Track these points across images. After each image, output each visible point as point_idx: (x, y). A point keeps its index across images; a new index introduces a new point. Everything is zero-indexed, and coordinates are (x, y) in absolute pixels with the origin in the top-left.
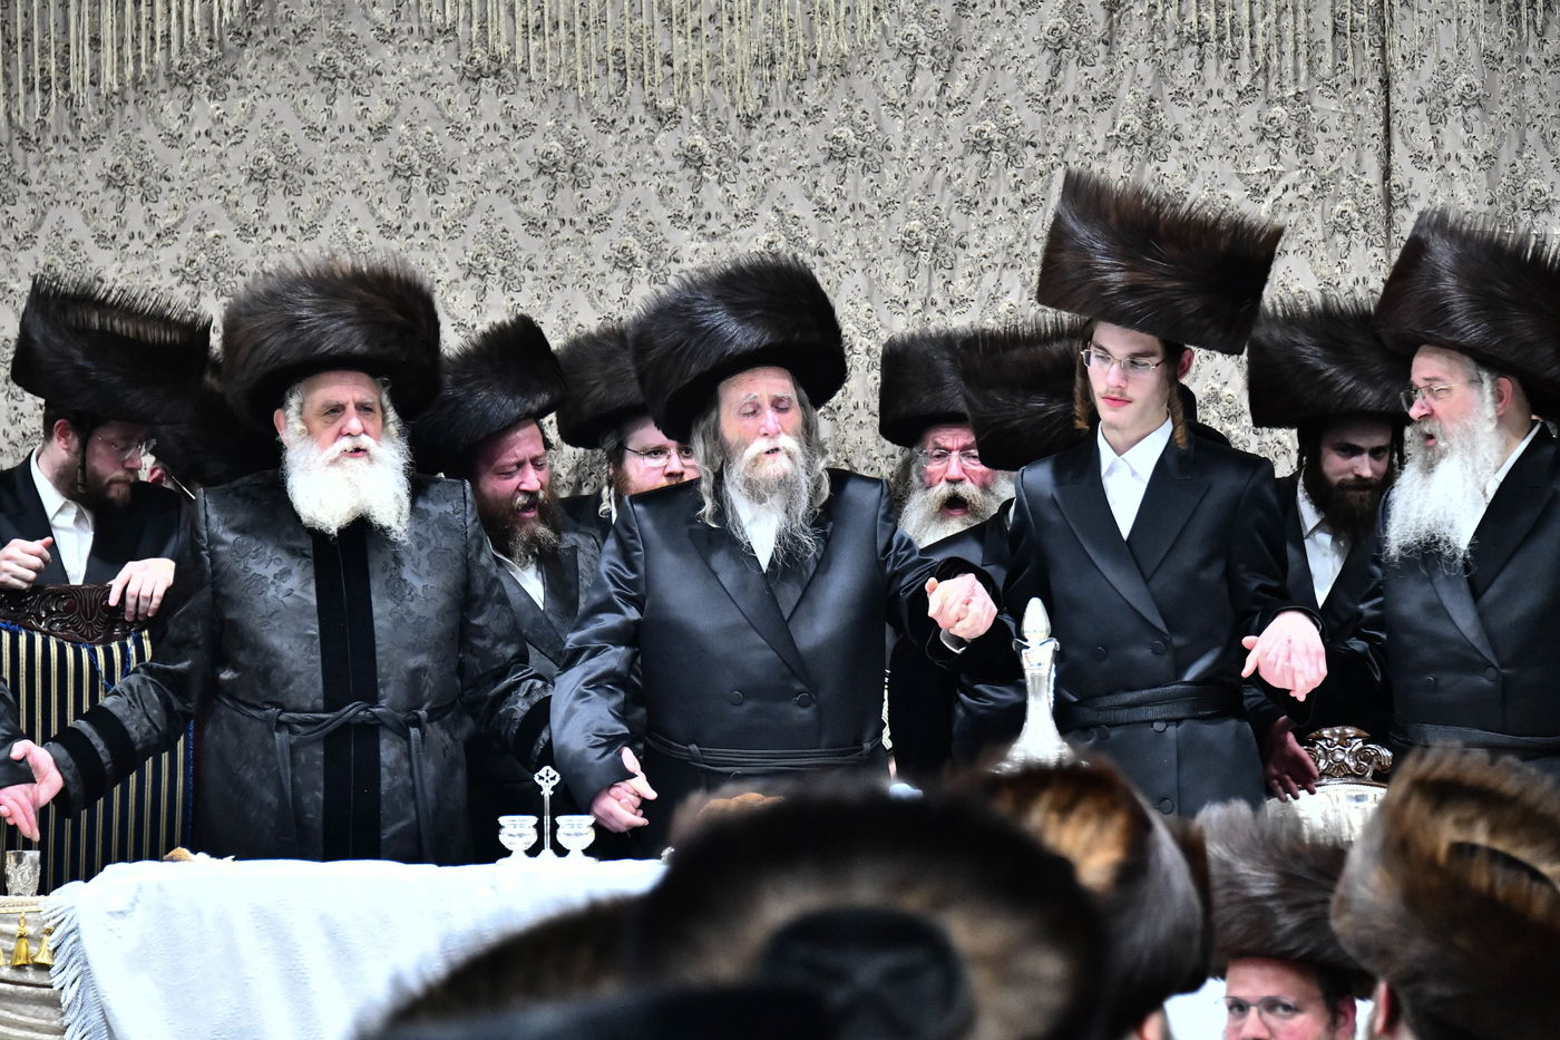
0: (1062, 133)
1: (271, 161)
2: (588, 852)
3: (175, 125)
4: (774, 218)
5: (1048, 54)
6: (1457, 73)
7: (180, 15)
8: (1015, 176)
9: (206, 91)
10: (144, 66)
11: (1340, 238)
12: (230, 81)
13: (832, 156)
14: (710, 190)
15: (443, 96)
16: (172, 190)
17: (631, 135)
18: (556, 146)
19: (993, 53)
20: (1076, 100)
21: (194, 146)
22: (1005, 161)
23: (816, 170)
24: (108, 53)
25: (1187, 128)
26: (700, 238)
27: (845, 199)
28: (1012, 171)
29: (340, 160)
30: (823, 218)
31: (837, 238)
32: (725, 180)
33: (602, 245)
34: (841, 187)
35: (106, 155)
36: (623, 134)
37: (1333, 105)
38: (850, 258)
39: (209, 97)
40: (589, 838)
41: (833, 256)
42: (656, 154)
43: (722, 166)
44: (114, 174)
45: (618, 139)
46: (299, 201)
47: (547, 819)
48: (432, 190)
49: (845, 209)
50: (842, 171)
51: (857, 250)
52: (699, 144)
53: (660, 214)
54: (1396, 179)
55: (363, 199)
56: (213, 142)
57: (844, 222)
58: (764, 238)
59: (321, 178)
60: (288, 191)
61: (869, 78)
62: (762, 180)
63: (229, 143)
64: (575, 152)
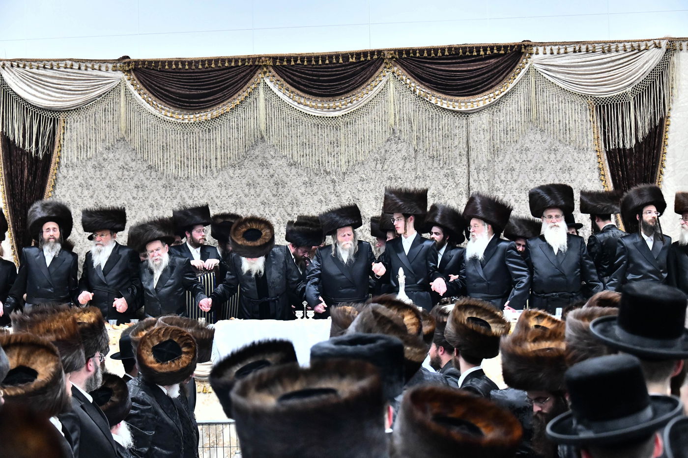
0: (406, 176)
1: (251, 182)
2: (313, 318)
3: (232, 175)
4: (349, 193)
5: (403, 160)
6: (482, 164)
7: (233, 153)
8: (397, 184)
10: (226, 164)
11: (460, 196)
12: (243, 166)
13: (360, 180)
14: (337, 187)
15: (284, 169)
16: (231, 187)
17: (321, 177)
18: (307, 179)
19: (392, 160)
20: (409, 169)
21: (236, 179)
22: (394, 181)
23: (357, 183)
24: (219, 161)
25: (431, 175)
26: (334, 196)
29: (264, 181)
30: (359, 192)
31: (362, 197)
32: (340, 185)
33: (316, 198)
34: (362, 186)
35: (219, 181)
37: (459, 170)
38: (364, 200)
39: (239, 169)
40: (313, 315)
41: (361, 200)
42: (326, 180)
43: (339, 182)
44: (220, 184)
45: (319, 177)
46: (257, 190)
47: (305, 311)
48: (282, 187)
49: (363, 191)
50: (363, 183)
51: (366, 199)
52: (335, 178)
53: (327, 192)
54: (470, 185)
55: (269, 190)
56: (239, 178)
57: (363, 193)
58: (347, 197)
59: (261, 185)
60: (254, 188)
61: (368, 165)
62: (347, 185)
63: (242, 178)
64: (310, 180)
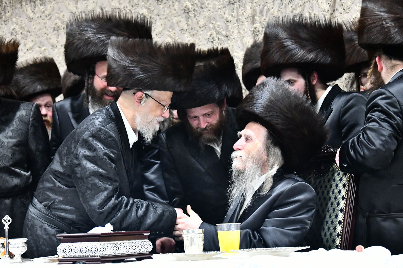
1: (60, 24)
3: (31, 15)
4: (212, 26)
8: (292, 7)
9: (39, 3)
13: (229, 4)
14: (192, 20)
16: (31, 35)
17: (167, 5)
18: (145, 11)
21: (37, 21)
22: (288, 2)
23: (224, 9)
26: (190, 36)
27: (234, 17)
28: (291, 5)
30: (228, 24)
31: (232, 31)
32: (196, 15)
34: (233, 13)
35: (11, 26)
36: (165, 4)
38: (236, 37)
39: (40, 5)
41: (231, 37)
42: (175, 10)
43: (195, 11)
44: (13, 31)
45: (164, 6)
47: (6, 240)
49: (234, 21)
50: (233, 8)
51: (239, 34)
52: (188, 5)
56: (43, 19)
57: (234, 25)
58: (209, 33)
62: (207, 14)
63: (47, 19)
64: (151, 12)
